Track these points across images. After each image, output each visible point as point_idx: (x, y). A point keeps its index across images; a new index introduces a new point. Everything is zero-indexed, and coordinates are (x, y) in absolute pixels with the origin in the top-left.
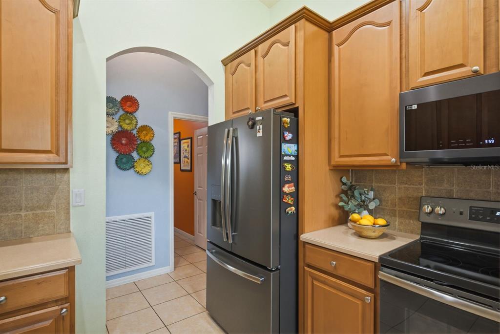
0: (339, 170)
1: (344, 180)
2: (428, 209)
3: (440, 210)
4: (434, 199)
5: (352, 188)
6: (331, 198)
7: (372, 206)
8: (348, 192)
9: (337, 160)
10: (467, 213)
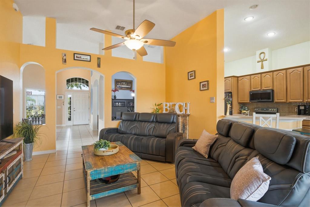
0: (240, 103)
1: (241, 105)
2: (255, 109)
3: (257, 110)
4: (256, 108)
5: (242, 107)
6: (238, 108)
7: (246, 110)
8: (242, 108)
9: (239, 101)
10: (261, 109)
